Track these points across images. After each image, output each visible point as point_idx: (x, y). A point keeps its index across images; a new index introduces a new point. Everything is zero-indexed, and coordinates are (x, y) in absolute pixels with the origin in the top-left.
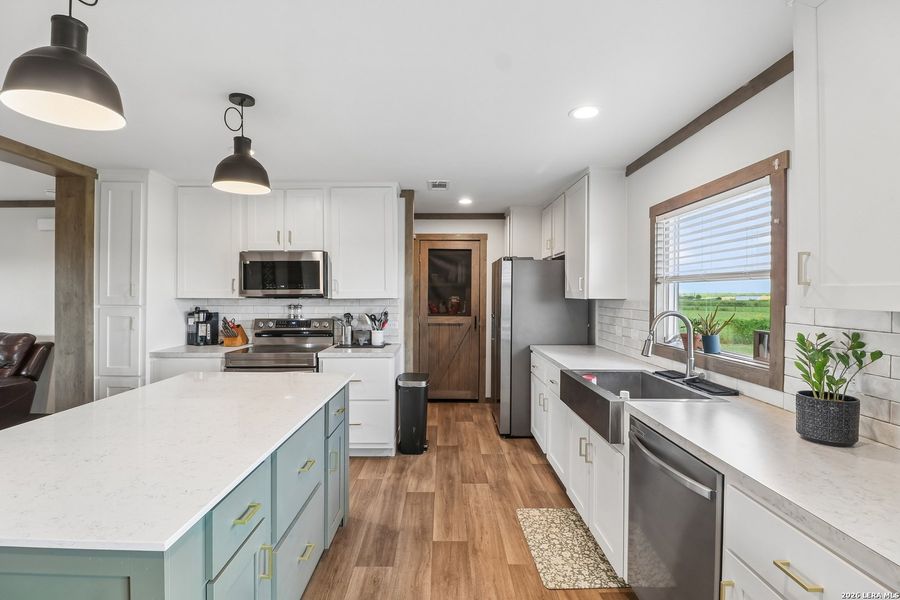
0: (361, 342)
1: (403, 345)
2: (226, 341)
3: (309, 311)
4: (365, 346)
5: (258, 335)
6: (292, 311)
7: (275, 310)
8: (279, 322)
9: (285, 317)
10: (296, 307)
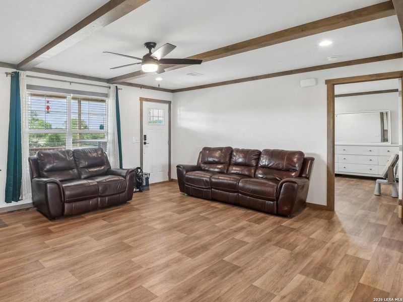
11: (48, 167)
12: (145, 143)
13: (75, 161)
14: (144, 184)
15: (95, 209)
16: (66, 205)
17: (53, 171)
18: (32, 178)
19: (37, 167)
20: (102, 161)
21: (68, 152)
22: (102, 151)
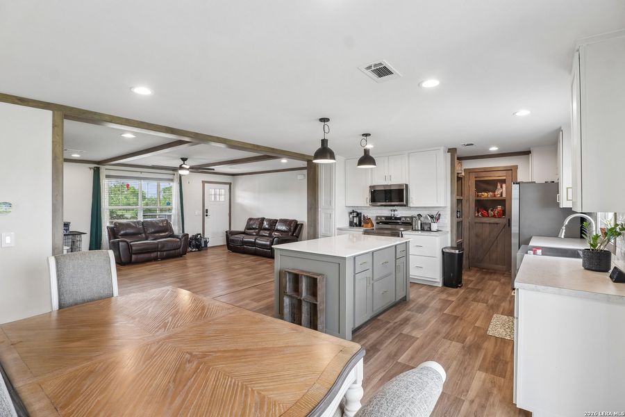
0: (425, 228)
1: (450, 232)
2: (365, 225)
3: (401, 212)
4: (427, 231)
5: (378, 223)
6: (393, 213)
7: (385, 212)
8: (387, 218)
9: (390, 215)
10: (394, 211)
11: (122, 232)
12: (207, 215)
13: (144, 229)
14: (203, 245)
15: (156, 259)
16: (133, 256)
17: (125, 235)
18: (110, 239)
19: (113, 232)
20: (166, 228)
21: (138, 222)
22: (167, 221)
